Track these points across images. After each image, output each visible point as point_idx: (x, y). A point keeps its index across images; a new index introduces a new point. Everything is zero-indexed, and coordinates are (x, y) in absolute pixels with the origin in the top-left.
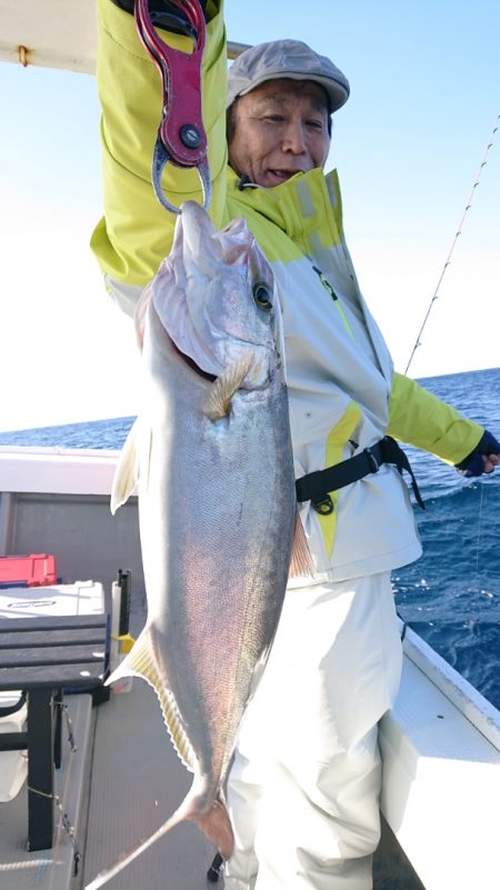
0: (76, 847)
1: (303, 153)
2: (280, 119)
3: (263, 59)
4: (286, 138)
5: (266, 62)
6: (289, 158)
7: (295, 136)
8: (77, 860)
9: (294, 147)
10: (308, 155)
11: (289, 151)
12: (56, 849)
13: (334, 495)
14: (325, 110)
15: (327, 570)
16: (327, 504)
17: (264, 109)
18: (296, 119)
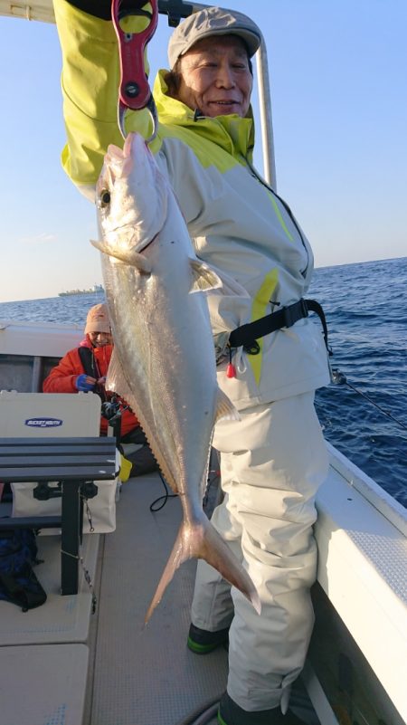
0: (94, 594)
1: (233, 88)
2: (213, 66)
3: (195, 25)
4: (220, 78)
5: (197, 27)
6: (222, 92)
7: (225, 76)
8: (94, 602)
9: (225, 85)
10: (237, 88)
11: (222, 87)
12: (80, 595)
13: (260, 341)
14: (245, 56)
15: (258, 396)
16: (255, 347)
17: (201, 60)
18: (225, 64)
